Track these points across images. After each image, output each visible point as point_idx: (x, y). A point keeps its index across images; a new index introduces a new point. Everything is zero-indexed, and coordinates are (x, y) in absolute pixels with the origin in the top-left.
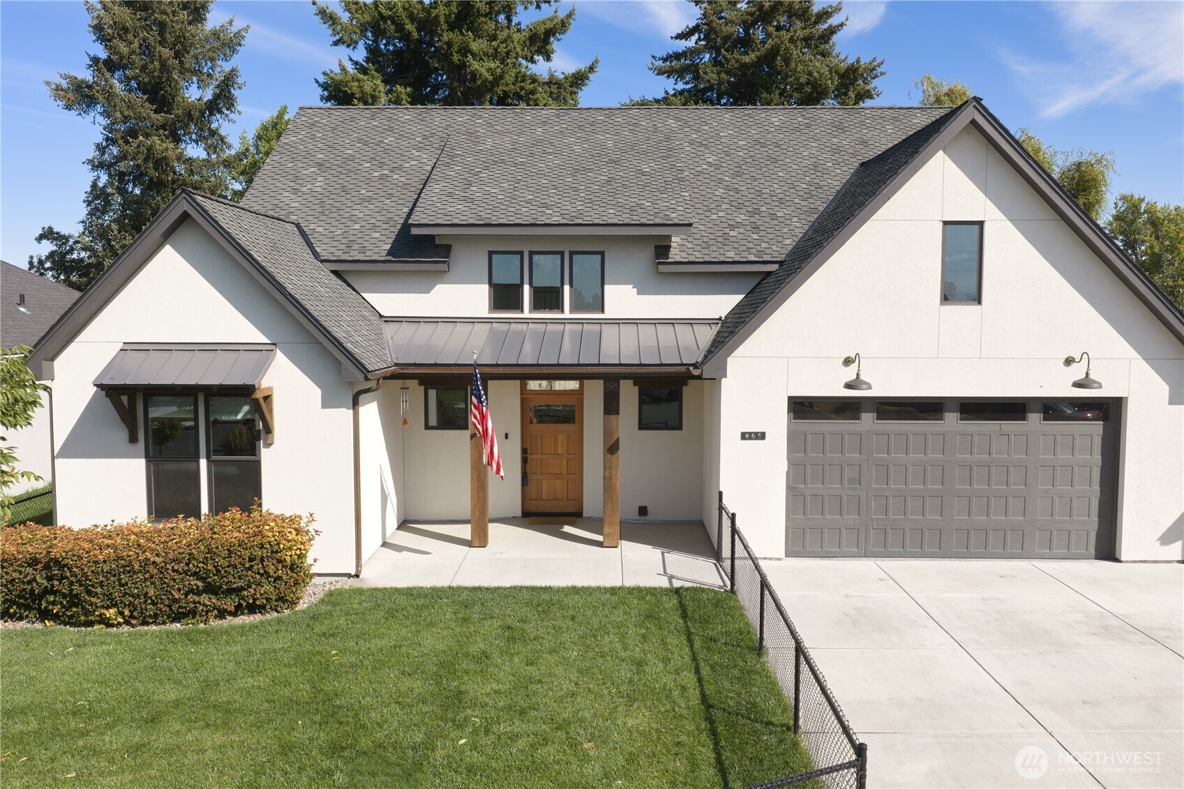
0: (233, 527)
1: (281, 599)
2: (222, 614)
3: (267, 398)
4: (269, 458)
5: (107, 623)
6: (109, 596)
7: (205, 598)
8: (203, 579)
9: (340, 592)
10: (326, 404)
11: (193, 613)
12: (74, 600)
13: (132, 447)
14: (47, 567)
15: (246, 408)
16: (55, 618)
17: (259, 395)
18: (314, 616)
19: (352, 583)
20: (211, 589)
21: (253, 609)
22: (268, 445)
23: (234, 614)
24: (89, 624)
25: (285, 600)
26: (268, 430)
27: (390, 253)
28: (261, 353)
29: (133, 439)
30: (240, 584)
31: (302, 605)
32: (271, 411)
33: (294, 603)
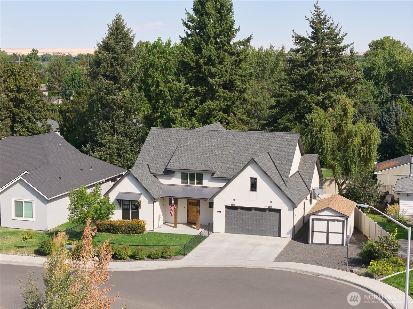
0: (135, 221)
1: (141, 232)
2: (133, 234)
3: (140, 202)
4: (141, 211)
5: (118, 233)
6: (118, 230)
7: (131, 231)
8: (131, 229)
9: (150, 232)
10: (149, 203)
11: (129, 233)
12: (114, 230)
13: (120, 208)
14: (110, 225)
15: (137, 203)
16: (111, 232)
17: (139, 202)
18: (145, 235)
19: (152, 231)
20: (132, 230)
21: (137, 233)
22: (140, 209)
23: (134, 234)
24: (116, 234)
25: (141, 233)
26: (140, 207)
27: (164, 172)
28: (139, 195)
29: (120, 207)
30: (136, 230)
31: (144, 234)
32: (141, 204)
33: (143, 233)
